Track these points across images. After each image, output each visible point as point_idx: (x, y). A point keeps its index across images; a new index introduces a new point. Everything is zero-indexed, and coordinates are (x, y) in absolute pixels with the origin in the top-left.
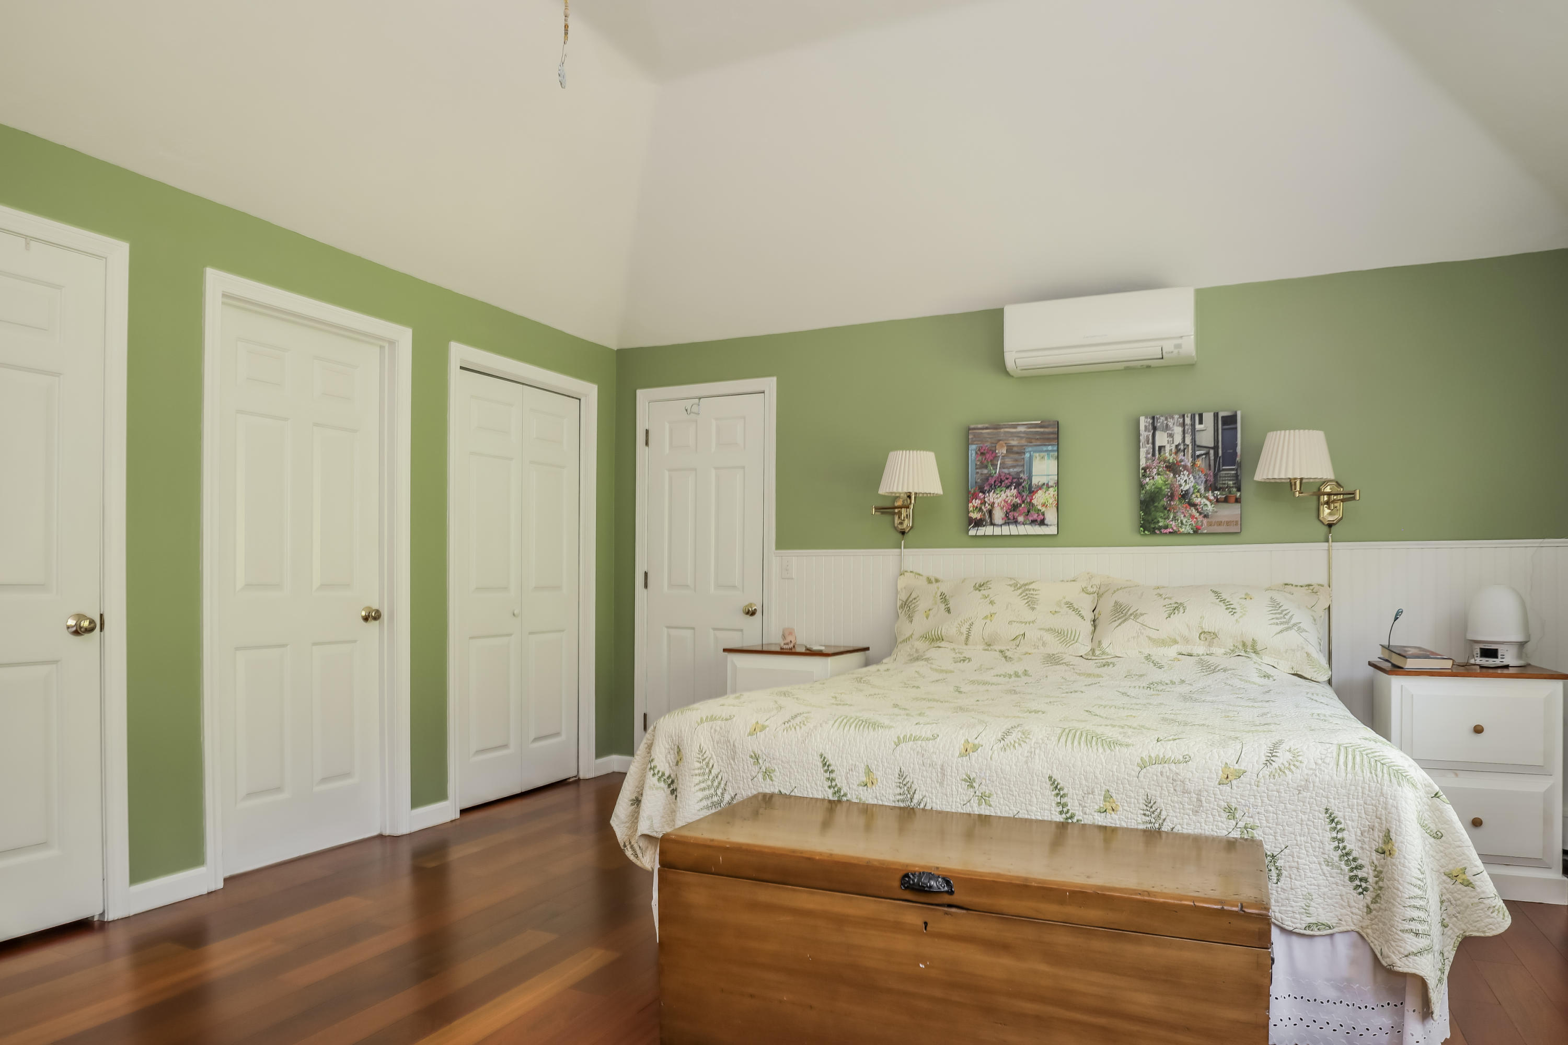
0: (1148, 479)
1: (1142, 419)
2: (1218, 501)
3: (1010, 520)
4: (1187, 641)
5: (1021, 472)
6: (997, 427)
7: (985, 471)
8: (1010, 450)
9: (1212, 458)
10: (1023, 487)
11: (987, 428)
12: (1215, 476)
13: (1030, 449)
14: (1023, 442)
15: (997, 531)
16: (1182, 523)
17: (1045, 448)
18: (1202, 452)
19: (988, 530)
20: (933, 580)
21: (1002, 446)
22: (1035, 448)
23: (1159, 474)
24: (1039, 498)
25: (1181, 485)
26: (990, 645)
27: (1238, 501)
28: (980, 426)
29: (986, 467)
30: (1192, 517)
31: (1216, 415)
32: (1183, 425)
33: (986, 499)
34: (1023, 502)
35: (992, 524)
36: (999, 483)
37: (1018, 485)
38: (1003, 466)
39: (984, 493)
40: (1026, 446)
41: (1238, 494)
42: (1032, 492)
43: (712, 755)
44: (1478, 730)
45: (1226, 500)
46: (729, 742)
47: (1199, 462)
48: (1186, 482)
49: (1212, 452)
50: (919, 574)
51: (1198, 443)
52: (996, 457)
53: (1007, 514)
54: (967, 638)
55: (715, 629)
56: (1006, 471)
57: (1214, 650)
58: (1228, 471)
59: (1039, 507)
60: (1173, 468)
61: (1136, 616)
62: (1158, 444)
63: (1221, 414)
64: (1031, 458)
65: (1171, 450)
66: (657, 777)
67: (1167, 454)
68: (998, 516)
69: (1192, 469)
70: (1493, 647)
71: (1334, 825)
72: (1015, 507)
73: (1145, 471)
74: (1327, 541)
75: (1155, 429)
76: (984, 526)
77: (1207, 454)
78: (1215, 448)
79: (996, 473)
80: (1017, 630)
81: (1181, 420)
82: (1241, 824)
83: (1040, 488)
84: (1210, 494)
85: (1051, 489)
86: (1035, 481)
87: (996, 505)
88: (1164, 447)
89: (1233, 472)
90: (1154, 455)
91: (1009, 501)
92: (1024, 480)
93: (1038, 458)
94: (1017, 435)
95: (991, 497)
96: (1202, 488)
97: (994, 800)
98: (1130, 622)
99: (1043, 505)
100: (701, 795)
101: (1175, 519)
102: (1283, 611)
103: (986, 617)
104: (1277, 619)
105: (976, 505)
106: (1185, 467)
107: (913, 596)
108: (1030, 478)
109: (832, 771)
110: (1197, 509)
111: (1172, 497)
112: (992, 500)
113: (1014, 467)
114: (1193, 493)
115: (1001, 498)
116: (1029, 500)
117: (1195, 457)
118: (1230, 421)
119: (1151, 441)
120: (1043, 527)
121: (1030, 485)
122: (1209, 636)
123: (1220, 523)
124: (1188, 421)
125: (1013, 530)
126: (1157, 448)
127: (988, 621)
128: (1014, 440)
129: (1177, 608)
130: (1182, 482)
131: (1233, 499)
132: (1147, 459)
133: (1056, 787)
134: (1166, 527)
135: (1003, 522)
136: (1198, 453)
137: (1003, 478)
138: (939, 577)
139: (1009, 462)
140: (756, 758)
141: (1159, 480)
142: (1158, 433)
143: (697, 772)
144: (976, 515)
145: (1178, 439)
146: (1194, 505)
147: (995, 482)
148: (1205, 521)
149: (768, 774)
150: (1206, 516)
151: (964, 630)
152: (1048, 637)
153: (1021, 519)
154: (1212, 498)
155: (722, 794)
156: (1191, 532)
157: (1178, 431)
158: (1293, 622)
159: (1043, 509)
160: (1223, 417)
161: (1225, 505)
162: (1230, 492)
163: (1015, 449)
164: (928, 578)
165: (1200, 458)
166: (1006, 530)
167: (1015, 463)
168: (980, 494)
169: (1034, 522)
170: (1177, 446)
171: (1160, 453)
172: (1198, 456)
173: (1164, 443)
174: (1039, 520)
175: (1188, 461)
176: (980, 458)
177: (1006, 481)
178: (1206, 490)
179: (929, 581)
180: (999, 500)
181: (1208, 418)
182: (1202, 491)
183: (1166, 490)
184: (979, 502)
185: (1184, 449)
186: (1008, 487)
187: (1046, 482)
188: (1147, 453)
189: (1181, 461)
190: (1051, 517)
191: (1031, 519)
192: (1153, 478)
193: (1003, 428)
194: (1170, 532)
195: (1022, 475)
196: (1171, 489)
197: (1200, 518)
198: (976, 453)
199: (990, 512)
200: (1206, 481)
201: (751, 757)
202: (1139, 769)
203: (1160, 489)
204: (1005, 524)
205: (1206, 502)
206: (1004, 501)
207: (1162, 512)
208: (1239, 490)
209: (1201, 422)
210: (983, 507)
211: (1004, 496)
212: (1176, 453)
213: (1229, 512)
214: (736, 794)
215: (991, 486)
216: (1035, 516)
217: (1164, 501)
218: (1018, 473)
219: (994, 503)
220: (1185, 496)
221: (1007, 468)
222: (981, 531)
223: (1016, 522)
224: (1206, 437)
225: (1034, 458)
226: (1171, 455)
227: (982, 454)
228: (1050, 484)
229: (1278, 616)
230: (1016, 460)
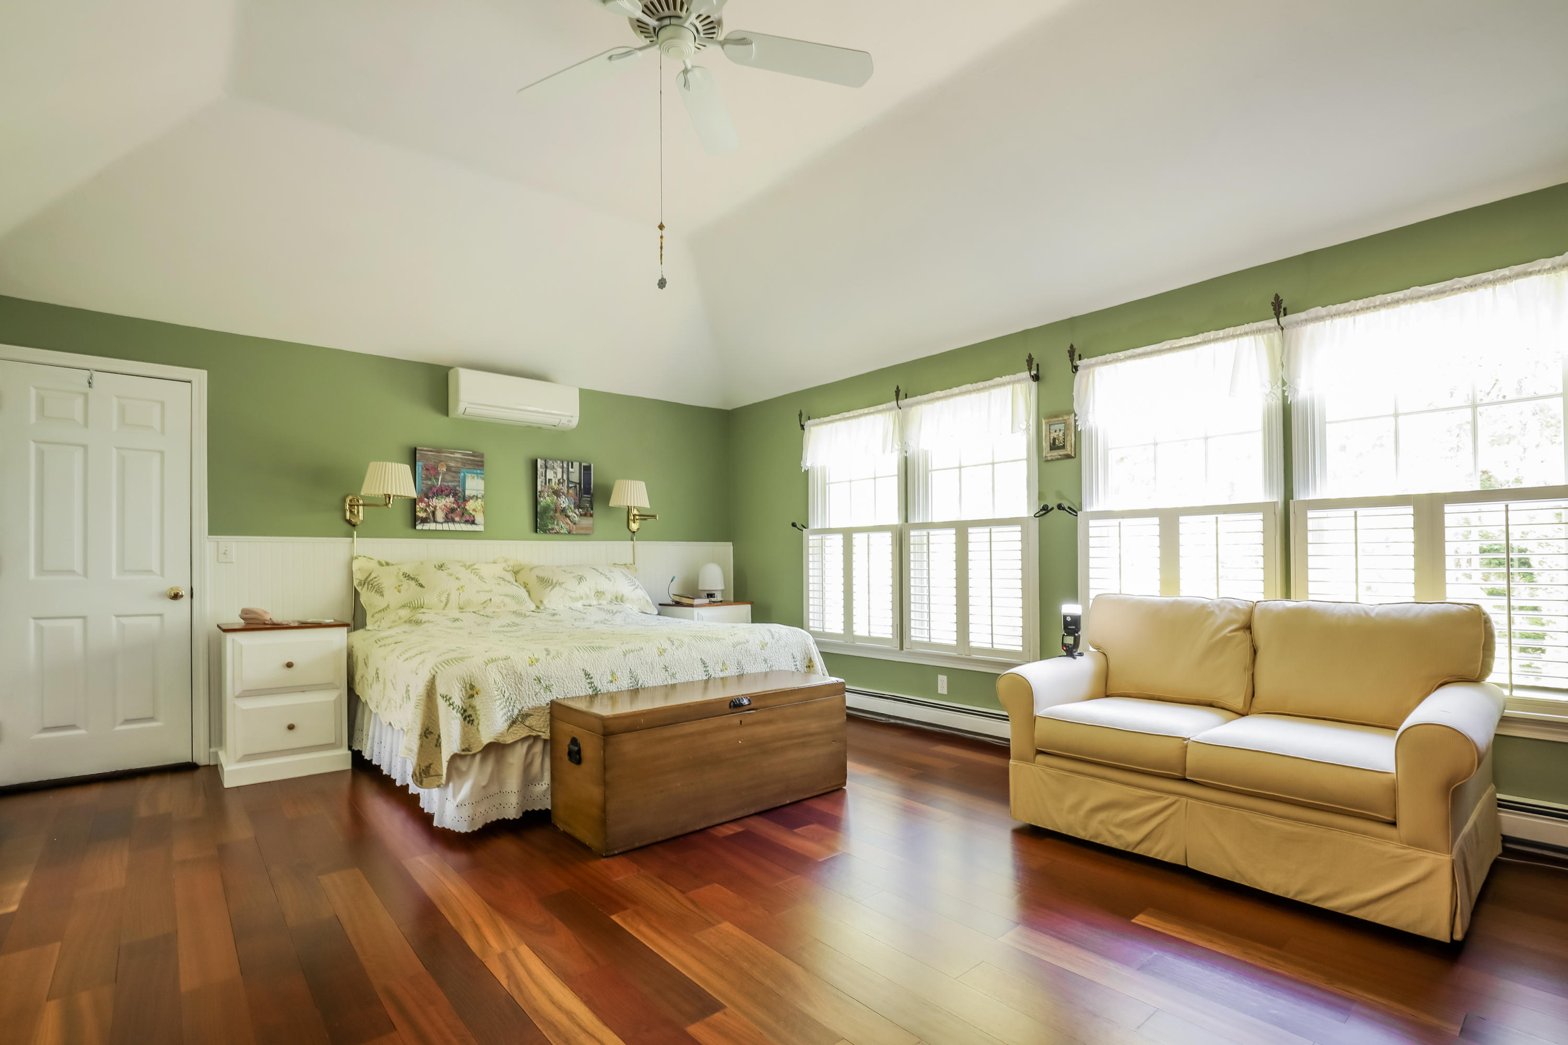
0: (542, 499)
1: (539, 461)
2: (581, 515)
3: (448, 519)
4: (588, 597)
5: (457, 486)
6: (439, 451)
7: (429, 483)
8: (449, 469)
9: (578, 489)
10: (459, 497)
11: (431, 451)
12: (580, 500)
13: (464, 470)
14: (459, 465)
15: (439, 527)
16: (562, 527)
17: (475, 471)
18: (573, 485)
19: (432, 526)
20: (384, 563)
21: (443, 466)
22: (468, 470)
23: (548, 496)
24: (470, 506)
25: (561, 504)
26: (463, 609)
27: (591, 515)
28: (425, 449)
29: (430, 479)
30: (567, 524)
31: (580, 465)
32: (563, 467)
33: (430, 503)
34: (459, 507)
35: (435, 522)
36: (440, 492)
37: (455, 495)
38: (443, 480)
39: (428, 498)
40: (462, 468)
41: (592, 512)
42: (465, 500)
43: (503, 684)
45: (585, 515)
46: (517, 673)
47: (571, 491)
48: (564, 502)
49: (578, 486)
50: (371, 559)
51: (570, 479)
52: (438, 473)
53: (446, 515)
54: (446, 605)
55: (117, 616)
56: (446, 484)
57: (601, 602)
58: (586, 497)
59: (471, 512)
60: (557, 493)
61: (560, 584)
62: (548, 477)
63: (583, 464)
64: (464, 477)
65: (555, 482)
66: (456, 710)
67: (553, 484)
68: (440, 516)
69: (567, 495)
70: (713, 592)
72: (452, 510)
73: (541, 493)
74: (632, 540)
75: (546, 467)
76: (428, 522)
77: (575, 487)
78: (580, 484)
79: (438, 484)
80: (484, 597)
81: (561, 464)
83: (471, 498)
84: (577, 511)
85: (479, 500)
86: (468, 493)
87: (438, 508)
88: (551, 479)
89: (589, 499)
90: (546, 484)
91: (448, 506)
92: (460, 491)
93: (470, 477)
94: (455, 459)
95: (434, 502)
96: (572, 506)
98: (557, 588)
99: (474, 510)
100: (501, 713)
101: (558, 524)
103: (459, 589)
105: (422, 507)
106: (563, 493)
107: (373, 576)
108: (464, 491)
109: (591, 678)
110: (570, 520)
111: (556, 511)
112: (435, 504)
113: (452, 482)
114: (568, 509)
115: (442, 504)
116: (463, 507)
117: (569, 488)
118: (587, 469)
119: (544, 475)
120: (474, 526)
121: (464, 496)
122: (599, 594)
123: (582, 529)
124: (565, 465)
125: (452, 526)
126: (547, 480)
127: (461, 591)
128: (452, 463)
129: (581, 579)
130: (562, 502)
131: (589, 515)
132: (541, 485)
134: (553, 529)
135: (444, 520)
136: (570, 485)
137: (443, 489)
138: (390, 561)
139: (448, 477)
140: (539, 680)
141: (548, 499)
142: (548, 471)
143: (497, 697)
144: (421, 514)
145: (559, 476)
146: (568, 517)
147: (437, 491)
148: (574, 526)
149: (548, 688)
150: (575, 524)
151: (444, 599)
152: (508, 600)
153: (457, 519)
154: (578, 513)
155: (513, 710)
156: (567, 533)
157: (559, 471)
159: (474, 513)
160: (584, 466)
161: (585, 518)
162: (588, 511)
163: (453, 469)
164: (379, 561)
165: (572, 489)
166: (446, 527)
167: (452, 479)
168: (426, 499)
169: (467, 522)
170: (559, 480)
171: (549, 483)
172: (571, 487)
173: (551, 477)
174: (470, 521)
175: (565, 490)
176: (425, 472)
177: (446, 491)
178: (575, 508)
179: (380, 564)
180: (440, 505)
181: (576, 465)
182: (573, 509)
183: (553, 506)
184: (425, 505)
185: (563, 482)
186: (448, 496)
187: (476, 495)
188: (542, 482)
189: (561, 489)
190: (479, 518)
191: (464, 519)
192: (545, 498)
193: (443, 453)
194: (555, 533)
195: (458, 488)
196: (555, 506)
197: (572, 525)
198: (422, 468)
199: (434, 513)
200: (575, 503)
201: (535, 680)
203: (549, 505)
204: (445, 522)
205: (574, 514)
206: (444, 505)
207: (551, 520)
208: (592, 509)
209: (572, 467)
210: (428, 509)
211: (444, 502)
212: (558, 484)
213: (586, 522)
214: (523, 708)
215: (434, 494)
216: (468, 518)
217: (552, 513)
218: (455, 487)
219: (436, 506)
220: (563, 511)
221: (447, 482)
222: (427, 526)
223: (453, 521)
224: (575, 477)
225: (467, 477)
226: (555, 485)
227: (427, 469)
228: (478, 496)
229: (626, 580)
230: (454, 477)
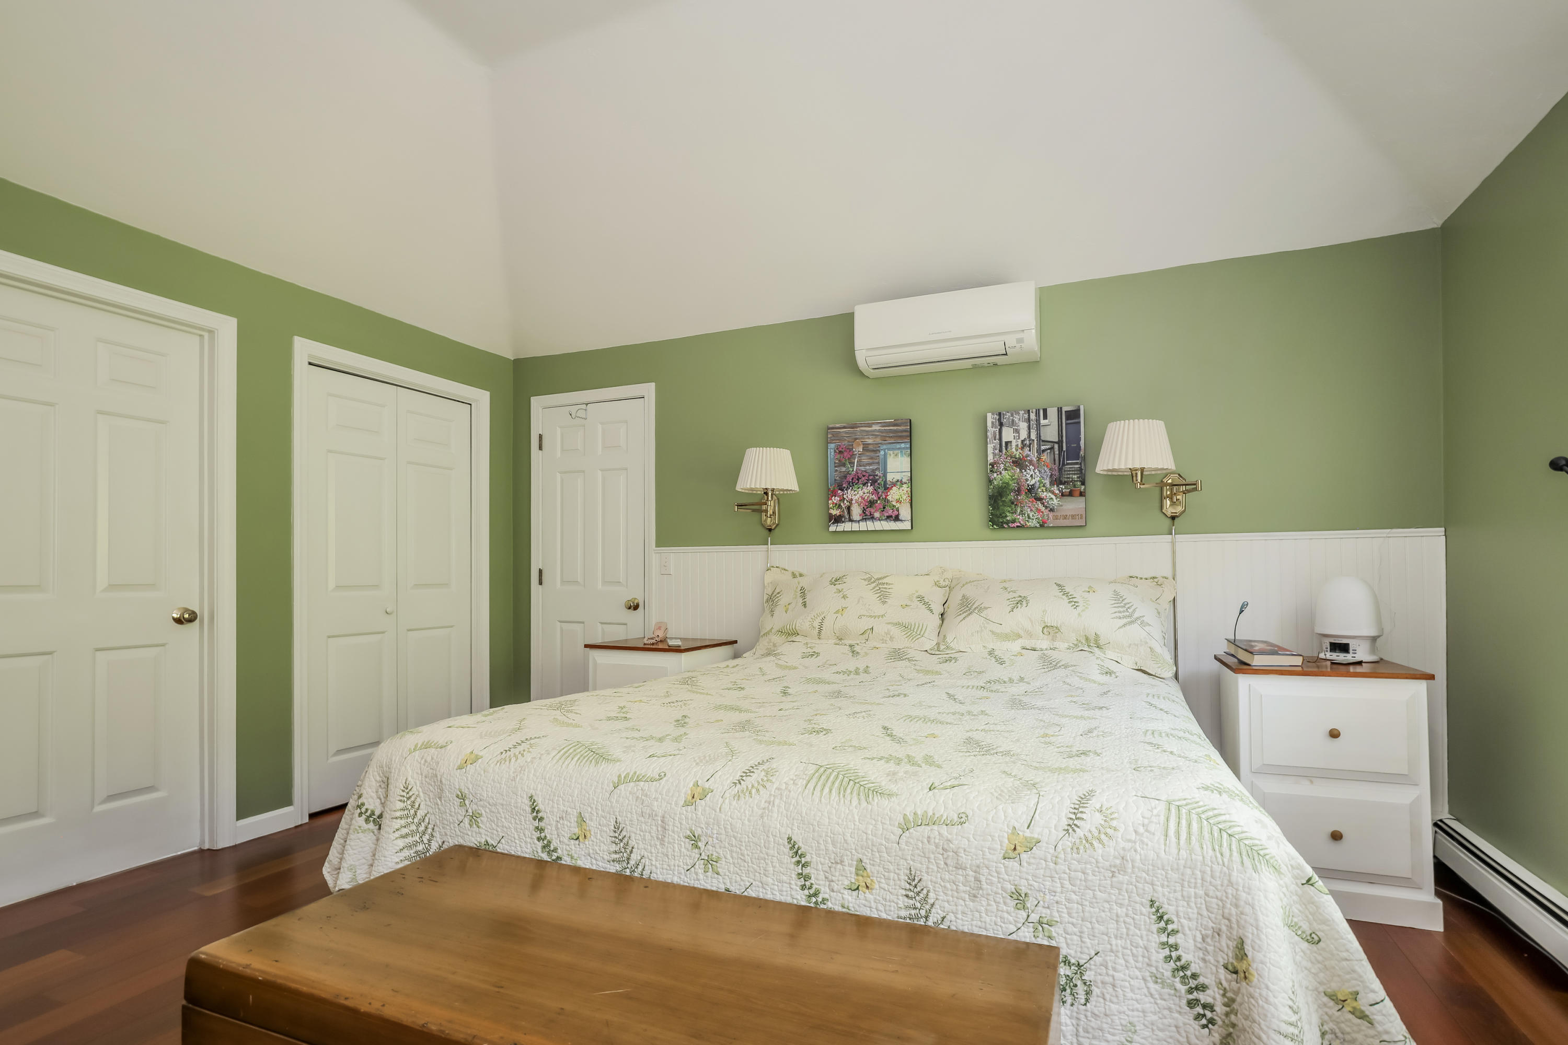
0: (995, 475)
1: (989, 415)
2: (1063, 495)
3: (867, 516)
4: (1030, 635)
5: (876, 469)
6: (854, 426)
7: (844, 469)
8: (866, 448)
9: (1057, 452)
10: (879, 484)
11: (844, 428)
12: (1060, 470)
13: (885, 447)
14: (878, 440)
15: (855, 527)
16: (1029, 517)
17: (898, 446)
18: (1047, 447)
19: (846, 526)
20: (798, 574)
21: (859, 445)
22: (889, 446)
23: (1006, 469)
24: (895, 494)
25: (1027, 480)
26: (841, 639)
27: (1082, 494)
28: (838, 425)
29: (844, 465)
30: (1039, 511)
31: (1060, 410)
32: (1029, 420)
33: (845, 496)
34: (879, 498)
35: (851, 520)
36: (856, 481)
37: (874, 482)
38: (859, 465)
39: (842, 490)
40: (880, 443)
41: (1083, 487)
42: (887, 489)
43: (419, 792)
44: (1334, 734)
45: (1071, 494)
46: (437, 776)
47: (1045, 457)
48: (1032, 476)
49: (1056, 446)
50: (785, 570)
51: (1042, 438)
52: (853, 456)
53: (864, 511)
54: (820, 632)
55: (602, 623)
56: (862, 468)
57: (1056, 644)
58: (1072, 466)
59: (894, 503)
60: (1019, 463)
61: (980, 609)
62: (1004, 440)
63: (1065, 409)
64: (885, 455)
65: (1017, 446)
67: (1014, 450)
68: (856, 512)
69: (1038, 464)
70: (1344, 641)
71: (1162, 924)
72: (872, 503)
73: (993, 467)
74: (1171, 534)
75: (1001, 424)
76: (843, 522)
77: (1052, 449)
78: (1060, 443)
79: (853, 471)
80: (865, 624)
81: (1026, 416)
82: (1034, 917)
83: (894, 484)
84: (1055, 489)
85: (904, 486)
86: (890, 477)
87: (854, 502)
88: (1011, 442)
89: (1078, 466)
90: (1001, 451)
91: (866, 498)
92: (880, 477)
93: (892, 455)
94: (873, 434)
95: (850, 494)
96: (1047, 482)
97: (722, 867)
98: (974, 616)
99: (898, 501)
100: (401, 843)
101: (1022, 513)
102: (1125, 604)
103: (837, 612)
104: (1120, 612)
105: (835, 502)
106: (1031, 462)
107: (777, 591)
108: (885, 475)
109: (542, 818)
110: (1043, 504)
111: (1018, 492)
112: (850, 497)
113: (870, 464)
114: (1039, 487)
115: (858, 495)
116: (884, 497)
117: (1040, 452)
118: (1074, 415)
119: (997, 437)
120: (898, 523)
121: (885, 482)
122: (1051, 630)
123: (1065, 517)
124: (1033, 416)
125: (870, 525)
126: (1004, 444)
127: (839, 615)
128: (869, 438)
129: (1020, 601)
130: (1028, 476)
131: (1078, 493)
132: (994, 454)
133: (797, 852)
134: (1014, 521)
135: (861, 518)
136: (1043, 448)
137: (860, 476)
138: (804, 572)
139: (865, 460)
140: (462, 797)
141: (1006, 475)
142: (1004, 429)
143: (398, 814)
144: (835, 512)
145: (1024, 434)
146: (1040, 499)
147: (852, 479)
148: (1051, 515)
149: (474, 818)
150: (1052, 510)
151: (816, 624)
152: (895, 631)
153: (877, 515)
154: (1057, 492)
155: (429, 841)
156: (1038, 525)
157: (1023, 426)
158: (1136, 615)
159: (898, 505)
160: (1066, 412)
161: (1069, 498)
162: (1074, 486)
163: (871, 447)
164: (793, 573)
165: (1045, 453)
166: (863, 526)
167: (871, 461)
168: (839, 491)
169: (889, 518)
170: (1023, 441)
171: (1006, 449)
172: (1044, 451)
173: (1010, 438)
174: (893, 515)
175: (1034, 456)
176: (838, 456)
177: (863, 478)
178: (1052, 484)
179: (794, 576)
180: (856, 497)
181: (1053, 413)
182: (1048, 486)
183: (1013, 485)
184: (839, 499)
185: (1030, 444)
186: (864, 485)
187: (900, 479)
188: (995, 449)
189: (1028, 456)
190: (905, 512)
191: (886, 514)
192: (1001, 473)
193: (859, 427)
194: (1018, 526)
195: (877, 473)
196: (1018, 484)
197: (1046, 512)
198: (835, 452)
199: (849, 508)
200: (1051, 475)
201: (457, 796)
202: (900, 831)
203: (1008, 484)
204: (863, 520)
205: (1051, 496)
206: (861, 497)
207: (1010, 507)
208: (1083, 483)
209: (1045, 417)
210: (842, 504)
211: (861, 493)
212: (1022, 448)
213: (1074, 506)
215: (849, 484)
216: (890, 512)
217: (1012, 496)
218: (873, 471)
219: (852, 500)
220: (1031, 490)
221: (864, 466)
222: (841, 527)
223: (872, 518)
224: (1051, 432)
225: (888, 455)
226: (1017, 450)
227: (840, 452)
228: (903, 481)
229: (1121, 609)
230: (872, 458)
